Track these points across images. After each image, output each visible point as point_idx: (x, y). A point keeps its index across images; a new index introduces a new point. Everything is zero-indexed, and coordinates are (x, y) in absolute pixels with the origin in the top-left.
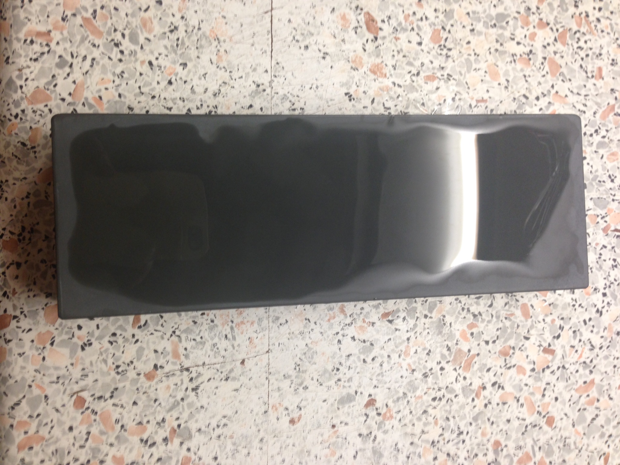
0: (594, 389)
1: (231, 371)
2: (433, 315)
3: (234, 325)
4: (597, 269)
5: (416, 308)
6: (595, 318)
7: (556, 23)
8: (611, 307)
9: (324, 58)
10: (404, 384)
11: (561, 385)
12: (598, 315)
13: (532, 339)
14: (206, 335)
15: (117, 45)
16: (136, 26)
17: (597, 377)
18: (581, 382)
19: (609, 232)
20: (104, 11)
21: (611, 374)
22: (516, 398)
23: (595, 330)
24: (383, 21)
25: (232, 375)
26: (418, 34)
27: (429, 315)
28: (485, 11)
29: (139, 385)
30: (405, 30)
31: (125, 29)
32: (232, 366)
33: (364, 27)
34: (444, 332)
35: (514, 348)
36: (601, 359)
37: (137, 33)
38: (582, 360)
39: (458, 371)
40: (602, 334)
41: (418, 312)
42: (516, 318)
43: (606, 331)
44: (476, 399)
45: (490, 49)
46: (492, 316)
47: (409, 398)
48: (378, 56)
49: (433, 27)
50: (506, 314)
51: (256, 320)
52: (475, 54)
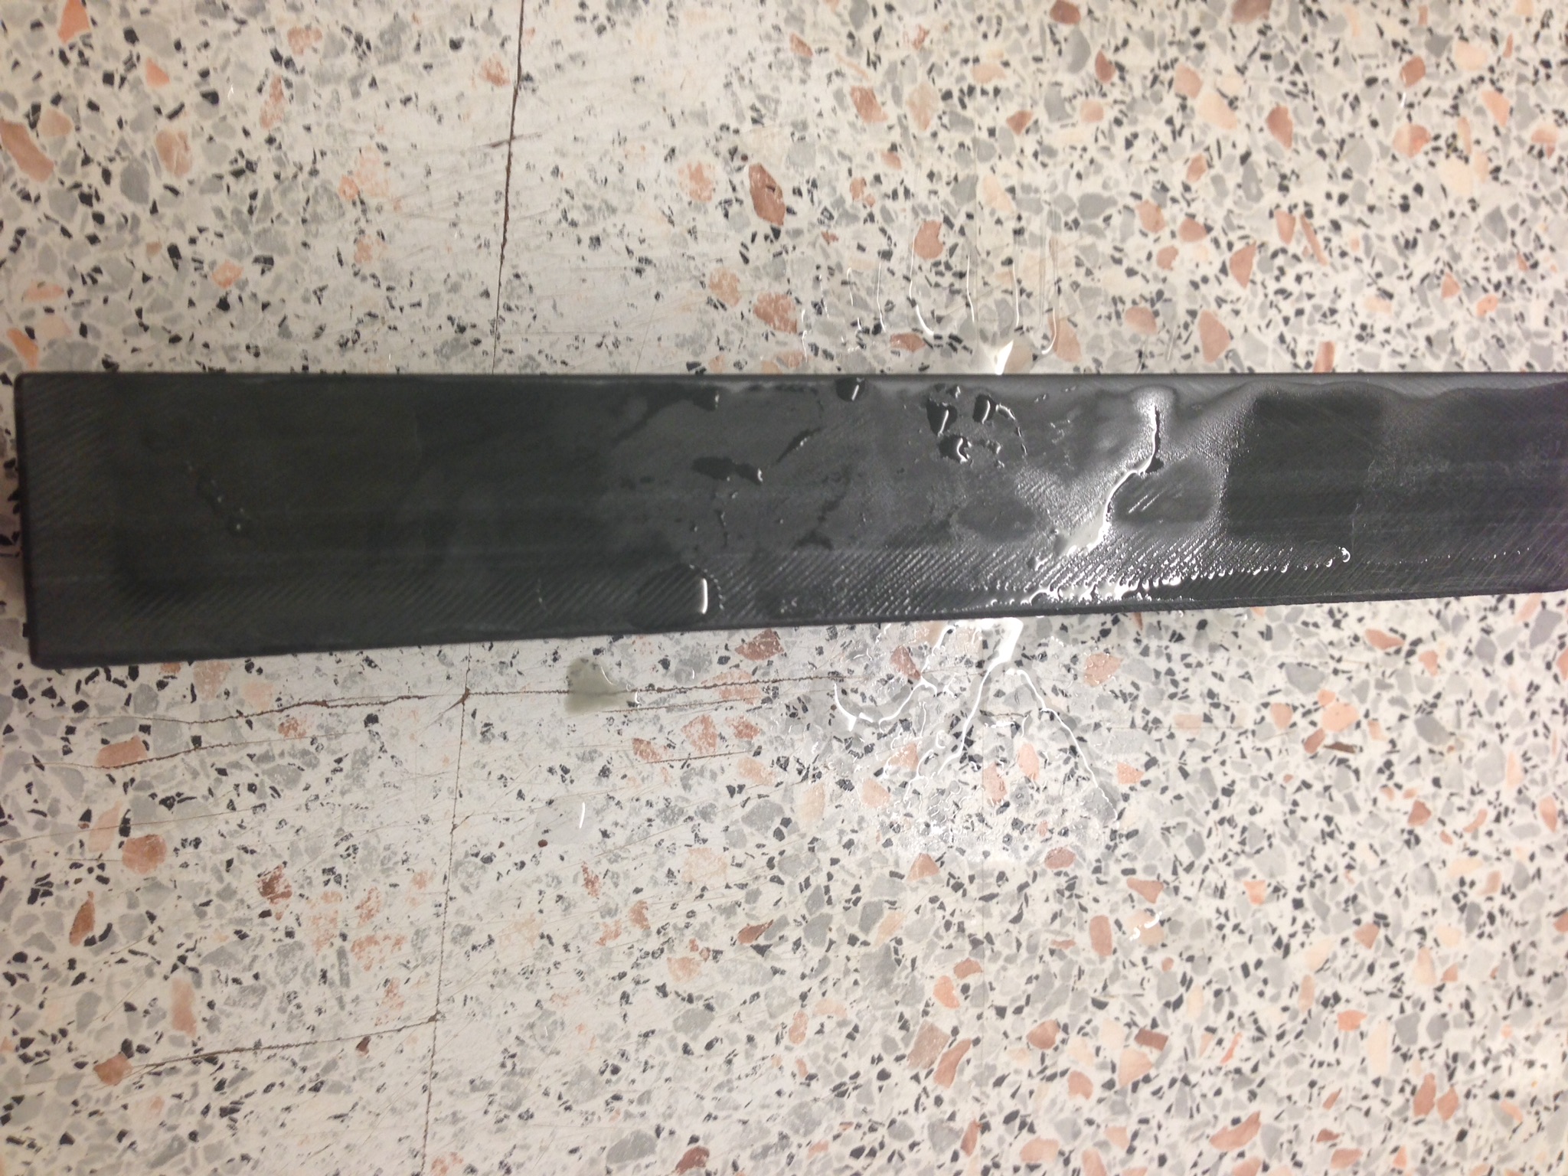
0: (1257, 1138)
1: (331, 1066)
2: (872, 938)
3: (348, 946)
4: (1283, 839)
5: (829, 918)
6: (1272, 960)
7: (1229, 226)
8: (1313, 935)
9: (639, 271)
10: (784, 1111)
11: (1176, 1125)
12: (1280, 953)
13: (1114, 1008)
14: (268, 969)
15: (86, 199)
16: (144, 155)
17: (1266, 1110)
18: (1225, 1120)
19: (1320, 750)
20: (60, 109)
21: (1302, 1103)
22: (1061, 1153)
23: (1269, 991)
24: (798, 192)
25: (333, 1077)
26: (883, 231)
27: (862, 937)
28: (1054, 187)
29: (78, 1094)
30: (851, 218)
31: (111, 160)
32: (333, 1054)
33: (749, 202)
34: (895, 981)
35: (1065, 1029)
36: (1278, 1065)
37: (145, 171)
38: (1232, 1065)
39: (924, 1083)
40: (1285, 1001)
41: (834, 926)
42: (1077, 952)
43: (1296, 995)
44: (962, 1154)
45: (1059, 280)
46: (1019, 945)
47: (794, 1149)
48: (778, 276)
49: (922, 216)
50: (1054, 942)
51: (409, 933)
52: (1022, 291)
